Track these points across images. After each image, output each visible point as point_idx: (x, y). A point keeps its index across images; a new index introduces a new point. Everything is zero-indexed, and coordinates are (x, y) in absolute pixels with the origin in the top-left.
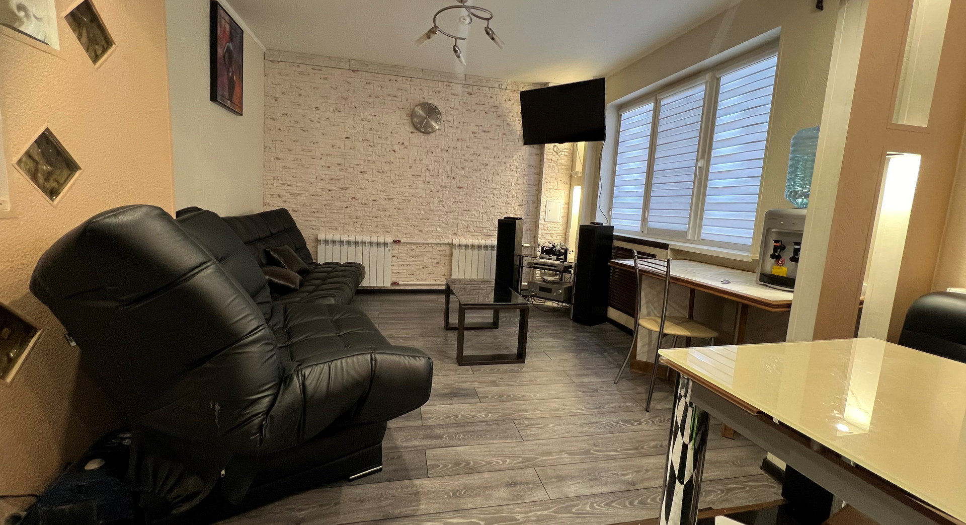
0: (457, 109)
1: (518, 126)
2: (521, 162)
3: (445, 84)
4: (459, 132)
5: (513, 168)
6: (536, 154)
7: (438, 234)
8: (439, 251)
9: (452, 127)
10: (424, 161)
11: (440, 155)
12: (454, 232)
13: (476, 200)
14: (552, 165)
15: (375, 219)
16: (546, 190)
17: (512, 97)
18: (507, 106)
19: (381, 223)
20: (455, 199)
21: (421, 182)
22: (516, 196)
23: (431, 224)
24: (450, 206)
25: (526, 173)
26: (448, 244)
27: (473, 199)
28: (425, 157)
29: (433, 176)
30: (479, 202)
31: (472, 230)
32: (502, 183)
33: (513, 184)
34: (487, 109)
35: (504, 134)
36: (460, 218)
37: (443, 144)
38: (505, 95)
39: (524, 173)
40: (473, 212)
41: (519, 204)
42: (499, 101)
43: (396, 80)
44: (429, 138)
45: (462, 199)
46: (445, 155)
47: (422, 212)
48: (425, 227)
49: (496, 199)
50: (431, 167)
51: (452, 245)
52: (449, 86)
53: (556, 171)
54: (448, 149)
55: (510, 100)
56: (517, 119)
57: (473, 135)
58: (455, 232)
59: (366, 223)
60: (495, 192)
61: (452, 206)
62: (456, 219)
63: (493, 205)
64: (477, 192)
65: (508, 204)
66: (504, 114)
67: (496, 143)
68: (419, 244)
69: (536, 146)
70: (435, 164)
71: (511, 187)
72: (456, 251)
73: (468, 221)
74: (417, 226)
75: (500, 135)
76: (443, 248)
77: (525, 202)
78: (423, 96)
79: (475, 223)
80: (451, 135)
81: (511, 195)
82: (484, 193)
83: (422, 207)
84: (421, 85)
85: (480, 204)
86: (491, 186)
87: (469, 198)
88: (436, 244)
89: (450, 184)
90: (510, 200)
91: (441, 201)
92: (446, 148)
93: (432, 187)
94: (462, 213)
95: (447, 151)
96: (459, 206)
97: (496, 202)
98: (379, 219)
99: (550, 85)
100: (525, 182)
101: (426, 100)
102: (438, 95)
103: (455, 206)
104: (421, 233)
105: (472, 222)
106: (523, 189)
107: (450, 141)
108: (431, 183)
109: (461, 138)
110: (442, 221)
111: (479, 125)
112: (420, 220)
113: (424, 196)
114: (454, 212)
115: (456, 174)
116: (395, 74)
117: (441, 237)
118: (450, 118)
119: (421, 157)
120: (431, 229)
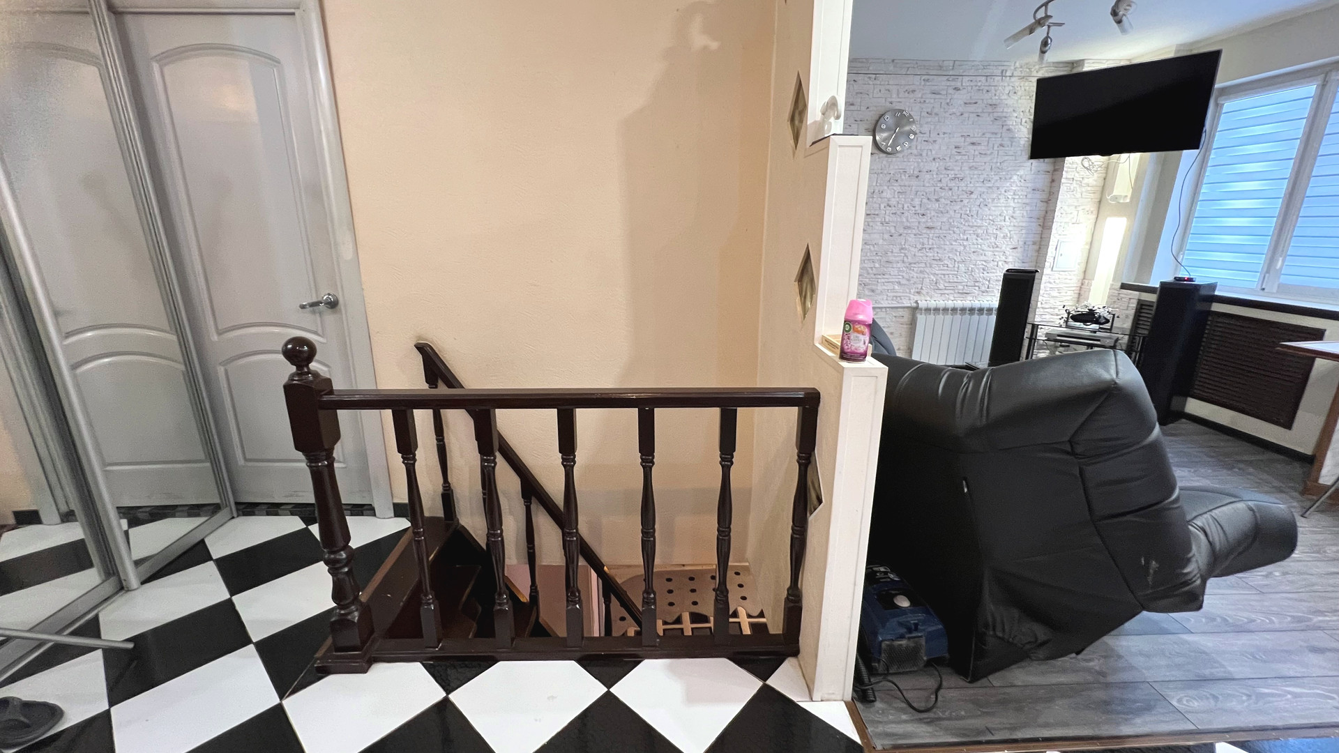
0: (936, 114)
1: (1024, 133)
2: (1022, 184)
3: (924, 77)
4: (937, 147)
5: (1010, 194)
6: (1045, 172)
7: (895, 294)
8: (895, 317)
9: (927, 141)
10: (884, 194)
11: (907, 183)
12: (917, 290)
13: (952, 244)
14: (1072, 187)
16: (1059, 224)
17: (1019, 88)
18: (1010, 102)
20: (923, 244)
21: (879, 224)
22: (1009, 235)
23: (886, 280)
24: (915, 255)
25: (1027, 201)
26: (908, 307)
27: (948, 243)
28: (886, 188)
29: (895, 214)
30: (955, 247)
31: (941, 286)
32: (991, 218)
33: (1007, 218)
34: (980, 110)
35: (1002, 145)
36: (928, 271)
37: (912, 167)
38: (1009, 85)
39: (1025, 201)
40: (946, 262)
41: (1012, 247)
42: (999, 96)
43: (854, 81)
44: (894, 159)
45: (933, 244)
46: (914, 182)
47: (877, 265)
48: (879, 285)
49: (981, 241)
50: (893, 202)
51: (916, 310)
52: (928, 80)
53: (1078, 195)
54: (919, 174)
55: (1015, 93)
56: (1024, 121)
57: (956, 150)
58: (919, 290)
60: (980, 231)
61: (917, 254)
62: (921, 272)
63: (975, 250)
64: (954, 233)
65: (997, 247)
66: (1004, 114)
67: (987, 159)
69: (1046, 160)
70: (898, 198)
71: (1003, 223)
72: (921, 318)
73: (937, 275)
74: (869, 284)
75: (996, 148)
76: (901, 312)
77: (1021, 243)
78: (890, 100)
79: (947, 276)
80: (924, 154)
81: (1002, 235)
82: (964, 234)
83: (877, 258)
84: (888, 84)
85: (956, 251)
86: (975, 224)
87: (942, 242)
88: (892, 308)
89: (917, 224)
90: (1000, 241)
91: (902, 249)
92: (916, 173)
93: (893, 231)
94: (930, 263)
95: (917, 177)
96: (928, 254)
97: (979, 246)
100: (1025, 214)
101: (894, 104)
102: (911, 95)
103: (922, 255)
104: (872, 294)
105: (943, 276)
106: (1021, 224)
107: (922, 162)
108: (892, 224)
109: (938, 156)
110: (902, 276)
111: (965, 134)
112: (872, 276)
113: (881, 242)
114: (919, 263)
115: (928, 209)
116: (855, 72)
117: (899, 298)
118: (926, 129)
119: (881, 189)
120: (886, 288)
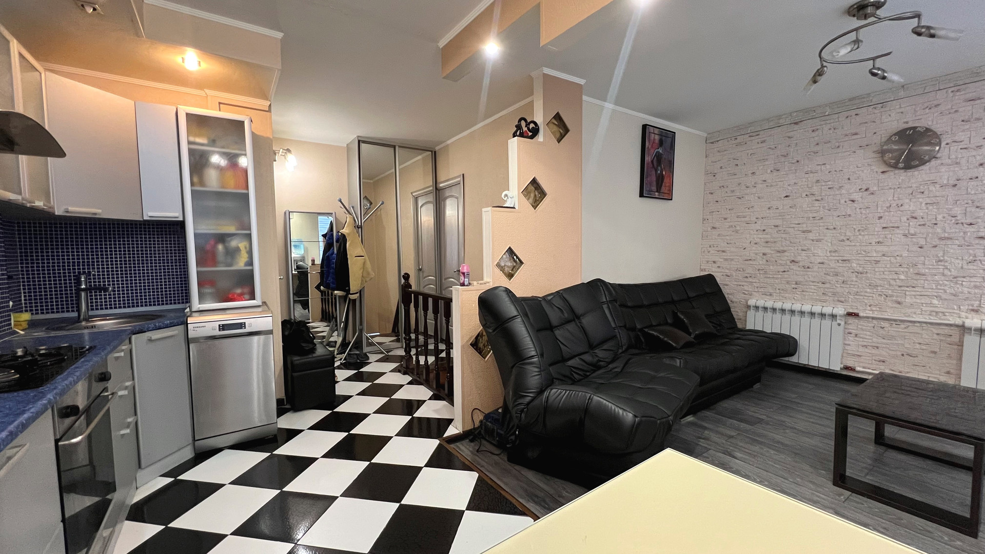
0: (979, 119)
3: (951, 89)
8: (938, 334)
9: (966, 148)
10: (906, 207)
11: (938, 194)
12: (970, 307)
15: (820, 285)
19: (831, 290)
20: (975, 256)
21: (901, 236)
23: (918, 293)
24: (962, 268)
26: (957, 326)
28: (907, 201)
29: (924, 225)
37: (946, 177)
43: (856, 115)
44: (916, 173)
46: (951, 192)
47: (902, 277)
48: (908, 297)
50: (919, 213)
51: (963, 329)
52: (958, 91)
54: (956, 182)
58: (975, 308)
59: (808, 290)
61: (965, 267)
62: (976, 287)
68: (895, 320)
70: (927, 209)
72: (971, 339)
74: (891, 296)
76: (947, 330)
78: (905, 120)
80: (963, 161)
83: (902, 269)
84: (901, 107)
88: (931, 323)
89: (962, 234)
91: (941, 261)
92: (952, 182)
93: (922, 242)
95: (955, 185)
98: (827, 285)
101: (910, 123)
102: (934, 110)
103: (975, 267)
104: (898, 306)
107: (961, 169)
108: (921, 235)
110: (944, 289)
112: (897, 288)
113: (905, 254)
114: (971, 277)
115: (978, 218)
116: (855, 108)
117: (941, 314)
118: (961, 136)
119: (900, 203)
120: (919, 301)
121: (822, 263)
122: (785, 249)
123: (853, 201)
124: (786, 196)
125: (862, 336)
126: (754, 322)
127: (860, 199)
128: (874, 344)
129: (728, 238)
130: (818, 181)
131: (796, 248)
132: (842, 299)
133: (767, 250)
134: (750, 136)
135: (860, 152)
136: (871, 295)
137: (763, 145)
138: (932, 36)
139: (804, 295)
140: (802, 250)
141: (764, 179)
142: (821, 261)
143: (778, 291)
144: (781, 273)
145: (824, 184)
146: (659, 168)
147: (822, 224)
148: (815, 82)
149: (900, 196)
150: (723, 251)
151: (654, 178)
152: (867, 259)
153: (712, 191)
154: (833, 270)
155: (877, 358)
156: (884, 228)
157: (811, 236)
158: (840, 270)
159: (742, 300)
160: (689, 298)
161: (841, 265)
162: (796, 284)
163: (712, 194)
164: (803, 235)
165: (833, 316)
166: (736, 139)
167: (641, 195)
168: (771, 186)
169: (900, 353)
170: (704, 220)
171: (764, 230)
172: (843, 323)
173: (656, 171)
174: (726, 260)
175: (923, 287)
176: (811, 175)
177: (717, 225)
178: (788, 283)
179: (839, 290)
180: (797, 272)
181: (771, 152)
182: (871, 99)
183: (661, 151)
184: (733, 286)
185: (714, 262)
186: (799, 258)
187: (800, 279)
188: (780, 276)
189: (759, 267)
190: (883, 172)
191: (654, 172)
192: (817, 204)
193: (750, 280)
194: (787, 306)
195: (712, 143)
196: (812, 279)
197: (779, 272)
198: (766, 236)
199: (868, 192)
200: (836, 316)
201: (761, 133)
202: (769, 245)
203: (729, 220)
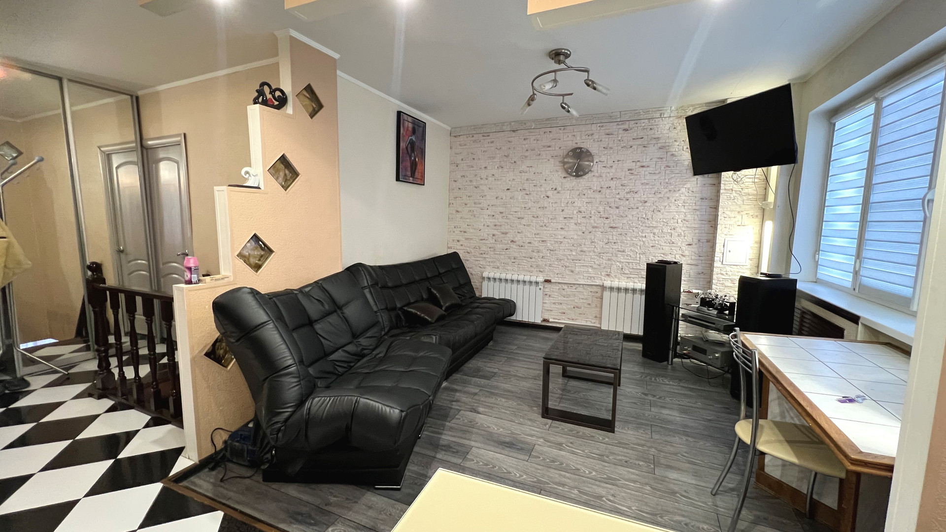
0: (611, 148)
1: (686, 156)
2: (690, 195)
3: (599, 125)
4: (613, 170)
5: (680, 203)
6: (711, 184)
7: (589, 275)
8: (591, 292)
9: (605, 167)
10: (576, 204)
11: (592, 196)
12: (606, 273)
13: (632, 240)
14: (732, 196)
15: (529, 259)
16: (724, 226)
17: (678, 124)
18: (671, 135)
19: (535, 263)
20: (608, 240)
21: (573, 224)
22: (683, 234)
23: (582, 264)
24: (603, 247)
25: (697, 208)
26: (600, 286)
27: (629, 239)
28: (577, 199)
29: (585, 217)
30: (635, 242)
31: (627, 272)
32: (664, 220)
33: (679, 221)
34: (646, 143)
35: (668, 166)
36: (614, 260)
37: (596, 185)
38: (668, 124)
39: (694, 207)
40: (629, 253)
41: (687, 243)
42: (661, 132)
43: (550, 132)
44: (581, 180)
45: (616, 240)
46: (598, 196)
47: (574, 253)
48: (577, 267)
49: (658, 238)
50: (583, 209)
51: (603, 288)
52: (602, 126)
53: (740, 202)
54: (601, 189)
55: (675, 128)
56: (685, 147)
57: (630, 172)
58: (608, 273)
59: (522, 263)
60: (656, 231)
61: (604, 247)
62: (609, 260)
63: (654, 245)
64: (634, 231)
65: (673, 243)
66: (667, 144)
67: (657, 177)
68: (570, 284)
69: (710, 175)
70: (587, 206)
71: (677, 225)
72: (607, 294)
73: (623, 262)
74: (569, 267)
75: (663, 168)
76: (595, 289)
77: (695, 241)
78: (576, 141)
79: (630, 264)
80: (604, 175)
81: (677, 234)
82: (642, 232)
83: (574, 248)
84: (574, 132)
85: (636, 244)
86: (651, 225)
87: (624, 238)
88: (588, 285)
89: (603, 225)
90: (675, 239)
91: (593, 242)
92: (599, 189)
93: (584, 229)
94: (615, 253)
95: (600, 191)
96: (613, 247)
97: (657, 242)
98: (533, 260)
99: (729, 101)
100: (696, 217)
101: (579, 144)
102: (590, 137)
103: (608, 247)
104: (571, 273)
105: (627, 264)
106: (693, 225)
107: (603, 181)
108: (583, 224)
109: (615, 177)
110: (594, 262)
111: (636, 160)
112: (571, 261)
113: (576, 237)
114: (607, 253)
115: (610, 214)
116: (549, 126)
117: (593, 278)
118: (603, 158)
119: (573, 200)
120: (582, 270)
121: (530, 243)
122: (507, 231)
123: (548, 197)
124: (508, 189)
125: (553, 296)
126: (488, 291)
127: (552, 196)
128: (559, 302)
129: (468, 220)
130: (527, 180)
131: (514, 231)
132: (542, 270)
133: (496, 232)
134: (483, 136)
135: (552, 160)
136: (557, 266)
137: (492, 145)
138: (595, 89)
139: (520, 267)
140: (518, 232)
141: (493, 173)
142: (529, 241)
143: (503, 265)
144: (505, 250)
145: (531, 182)
146: (413, 155)
147: (530, 213)
148: (529, 105)
149: (574, 196)
150: (465, 232)
151: (409, 164)
152: (555, 240)
153: (456, 180)
154: (536, 248)
155: (560, 311)
156: (565, 218)
157: (523, 222)
158: (541, 248)
159: (480, 273)
160: (440, 274)
161: (541, 244)
162: (515, 259)
163: (455, 181)
164: (518, 221)
165: (537, 283)
166: (473, 136)
167: (398, 179)
168: (498, 180)
169: (572, 306)
170: (450, 204)
171: (493, 216)
172: (542, 288)
173: (410, 157)
174: (467, 239)
175: (584, 260)
176: (523, 174)
177: (459, 209)
178: (509, 258)
179: (540, 263)
180: (515, 250)
181: (498, 152)
182: (558, 121)
183: (414, 139)
184: (472, 261)
185: (458, 241)
186: (516, 239)
187: (516, 255)
188: (504, 253)
189: (490, 245)
190: (564, 177)
191: (408, 158)
192: (527, 197)
193: (484, 256)
194: (509, 277)
195: (455, 137)
196: (524, 255)
197: (503, 249)
198: (494, 220)
199: (556, 192)
200: (539, 283)
201: (491, 134)
202: (497, 227)
203: (468, 206)
